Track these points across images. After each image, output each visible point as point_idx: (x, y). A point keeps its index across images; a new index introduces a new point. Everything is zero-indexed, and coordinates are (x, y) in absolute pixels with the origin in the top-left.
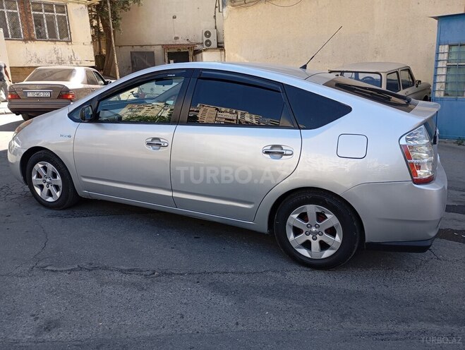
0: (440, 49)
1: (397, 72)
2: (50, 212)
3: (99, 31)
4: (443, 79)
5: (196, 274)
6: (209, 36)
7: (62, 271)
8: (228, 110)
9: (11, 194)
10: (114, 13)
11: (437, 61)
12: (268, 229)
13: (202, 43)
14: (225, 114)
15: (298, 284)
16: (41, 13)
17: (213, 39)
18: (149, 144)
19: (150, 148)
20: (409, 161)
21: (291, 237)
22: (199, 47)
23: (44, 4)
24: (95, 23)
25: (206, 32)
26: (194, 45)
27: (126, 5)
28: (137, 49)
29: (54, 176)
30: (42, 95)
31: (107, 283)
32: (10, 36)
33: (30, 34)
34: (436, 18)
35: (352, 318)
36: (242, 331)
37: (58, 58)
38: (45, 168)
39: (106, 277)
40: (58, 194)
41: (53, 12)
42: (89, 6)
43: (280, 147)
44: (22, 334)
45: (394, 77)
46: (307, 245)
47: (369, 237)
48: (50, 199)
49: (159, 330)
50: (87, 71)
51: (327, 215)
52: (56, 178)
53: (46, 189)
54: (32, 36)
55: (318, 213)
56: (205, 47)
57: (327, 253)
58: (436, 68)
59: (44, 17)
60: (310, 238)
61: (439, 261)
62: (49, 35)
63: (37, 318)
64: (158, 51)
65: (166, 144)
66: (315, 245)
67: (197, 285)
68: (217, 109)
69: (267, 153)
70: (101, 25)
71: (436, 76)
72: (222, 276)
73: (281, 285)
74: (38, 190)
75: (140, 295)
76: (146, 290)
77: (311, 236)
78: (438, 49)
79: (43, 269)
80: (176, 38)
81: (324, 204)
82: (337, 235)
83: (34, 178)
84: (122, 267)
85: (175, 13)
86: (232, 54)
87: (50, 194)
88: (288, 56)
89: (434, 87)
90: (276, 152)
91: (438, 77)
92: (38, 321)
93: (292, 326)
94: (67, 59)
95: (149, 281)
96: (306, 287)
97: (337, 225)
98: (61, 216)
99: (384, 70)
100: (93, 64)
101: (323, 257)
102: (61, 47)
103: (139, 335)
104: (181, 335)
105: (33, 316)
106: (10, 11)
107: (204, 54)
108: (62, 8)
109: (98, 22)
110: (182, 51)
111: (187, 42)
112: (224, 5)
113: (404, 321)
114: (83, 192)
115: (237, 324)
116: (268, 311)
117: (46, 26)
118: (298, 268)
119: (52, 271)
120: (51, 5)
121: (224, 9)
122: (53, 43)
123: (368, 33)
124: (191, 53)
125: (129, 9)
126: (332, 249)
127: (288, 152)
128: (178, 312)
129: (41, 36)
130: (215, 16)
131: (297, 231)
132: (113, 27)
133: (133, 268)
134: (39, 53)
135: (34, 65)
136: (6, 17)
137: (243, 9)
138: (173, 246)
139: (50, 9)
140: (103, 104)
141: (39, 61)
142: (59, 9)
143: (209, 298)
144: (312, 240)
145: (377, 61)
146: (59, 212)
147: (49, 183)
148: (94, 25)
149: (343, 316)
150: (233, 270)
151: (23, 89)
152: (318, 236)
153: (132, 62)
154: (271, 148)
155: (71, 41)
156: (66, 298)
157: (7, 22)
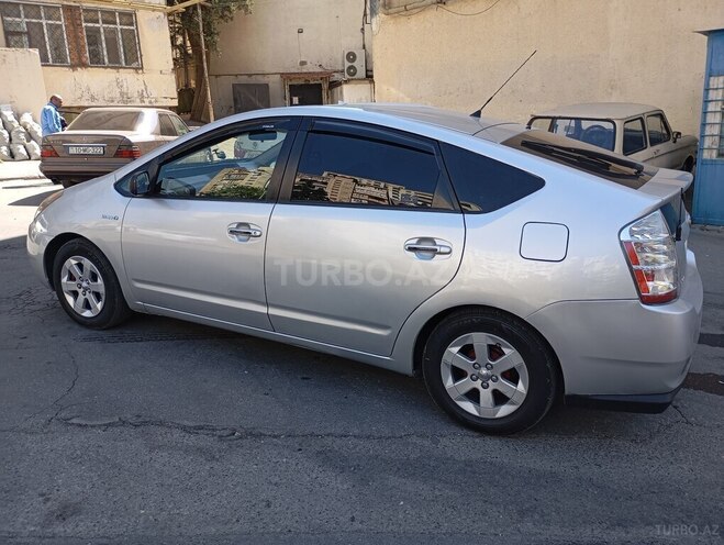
0: (711, 83)
1: (641, 119)
2: (86, 332)
3: (186, 52)
4: (716, 130)
5: (298, 436)
6: (353, 60)
7: (93, 426)
8: (373, 183)
9: (33, 303)
10: (208, 25)
11: (706, 102)
12: (414, 369)
13: (343, 71)
14: (367, 188)
15: (456, 457)
16: (97, 25)
17: (359, 65)
18: (231, 232)
19: (235, 239)
20: (634, 267)
21: (449, 383)
22: (337, 77)
23: (102, 11)
24: (180, 41)
25: (349, 54)
26: (330, 74)
27: (226, 13)
28: (244, 80)
29: (94, 278)
30: (91, 151)
31: (159, 447)
32: (50, 60)
33: (80, 58)
34: (705, 33)
35: (537, 517)
36: (360, 531)
37: (122, 94)
38: (80, 266)
39: (160, 438)
40: (99, 306)
41: (115, 23)
42: (169, 15)
43: (431, 240)
44: (23, 523)
45: (637, 126)
46: (473, 396)
47: (570, 387)
48: (87, 314)
49: (229, 526)
50: (160, 115)
51: (505, 350)
52: (96, 281)
53: (81, 298)
54: (84, 59)
55: (490, 346)
56: (347, 76)
57: (504, 410)
58: (705, 113)
59: (102, 31)
60: (478, 384)
61: (689, 426)
62: (109, 58)
63: (48, 500)
64: (274, 83)
65: (258, 233)
66: (486, 396)
67: (298, 454)
68: (355, 181)
69: (410, 249)
70: (188, 44)
71: (704, 125)
72: (338, 441)
73: (429, 458)
74: (70, 300)
75: (207, 467)
76: (218, 460)
77: (479, 382)
78: (707, 83)
79: (66, 422)
80: (303, 63)
81: (501, 333)
82: (520, 382)
83: (64, 280)
84: (186, 423)
85: (301, 24)
86: (385, 87)
87: (87, 306)
88: (472, 92)
89: (703, 142)
90: (424, 248)
91: (708, 128)
92: (49, 504)
93: (439, 526)
94: (136, 95)
95: (225, 446)
96: (468, 463)
97: (521, 367)
98: (102, 340)
99: (619, 115)
100: (175, 103)
101: (497, 416)
102: (128, 77)
103: (198, 532)
104: (263, 534)
105: (43, 495)
106: (50, 22)
107: (345, 88)
108: (129, 17)
109: (184, 38)
110: (312, 82)
111: (318, 70)
112: (373, 12)
113: (621, 523)
114: (136, 304)
115: (353, 519)
116: (404, 499)
117: (104, 45)
118: (461, 432)
119: (80, 425)
120: (112, 13)
121: (374, 20)
122: (115, 71)
123: (598, 56)
124: (325, 86)
125: (232, 19)
126: (513, 404)
127: (443, 250)
128: (263, 496)
129: (96, 61)
130: (363, 29)
131: (458, 374)
132: (207, 46)
133: (202, 424)
134: (93, 85)
135: (86, 104)
136: (45, 31)
137: (403, 19)
138: (267, 391)
139: (111, 19)
140: (167, 169)
141: (93, 98)
142: (125, 19)
143: (314, 476)
144: (481, 389)
145: (613, 100)
146: (100, 333)
147: (86, 289)
148: (179, 43)
149: (522, 513)
150: (356, 431)
151: (65, 141)
152: (490, 382)
153: (235, 100)
154: (418, 243)
155: (142, 68)
156: (94, 469)
157: (47, 39)
